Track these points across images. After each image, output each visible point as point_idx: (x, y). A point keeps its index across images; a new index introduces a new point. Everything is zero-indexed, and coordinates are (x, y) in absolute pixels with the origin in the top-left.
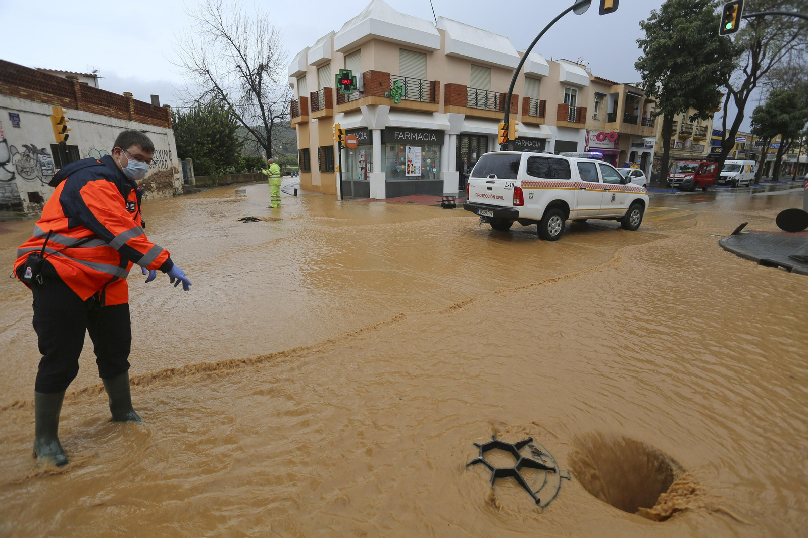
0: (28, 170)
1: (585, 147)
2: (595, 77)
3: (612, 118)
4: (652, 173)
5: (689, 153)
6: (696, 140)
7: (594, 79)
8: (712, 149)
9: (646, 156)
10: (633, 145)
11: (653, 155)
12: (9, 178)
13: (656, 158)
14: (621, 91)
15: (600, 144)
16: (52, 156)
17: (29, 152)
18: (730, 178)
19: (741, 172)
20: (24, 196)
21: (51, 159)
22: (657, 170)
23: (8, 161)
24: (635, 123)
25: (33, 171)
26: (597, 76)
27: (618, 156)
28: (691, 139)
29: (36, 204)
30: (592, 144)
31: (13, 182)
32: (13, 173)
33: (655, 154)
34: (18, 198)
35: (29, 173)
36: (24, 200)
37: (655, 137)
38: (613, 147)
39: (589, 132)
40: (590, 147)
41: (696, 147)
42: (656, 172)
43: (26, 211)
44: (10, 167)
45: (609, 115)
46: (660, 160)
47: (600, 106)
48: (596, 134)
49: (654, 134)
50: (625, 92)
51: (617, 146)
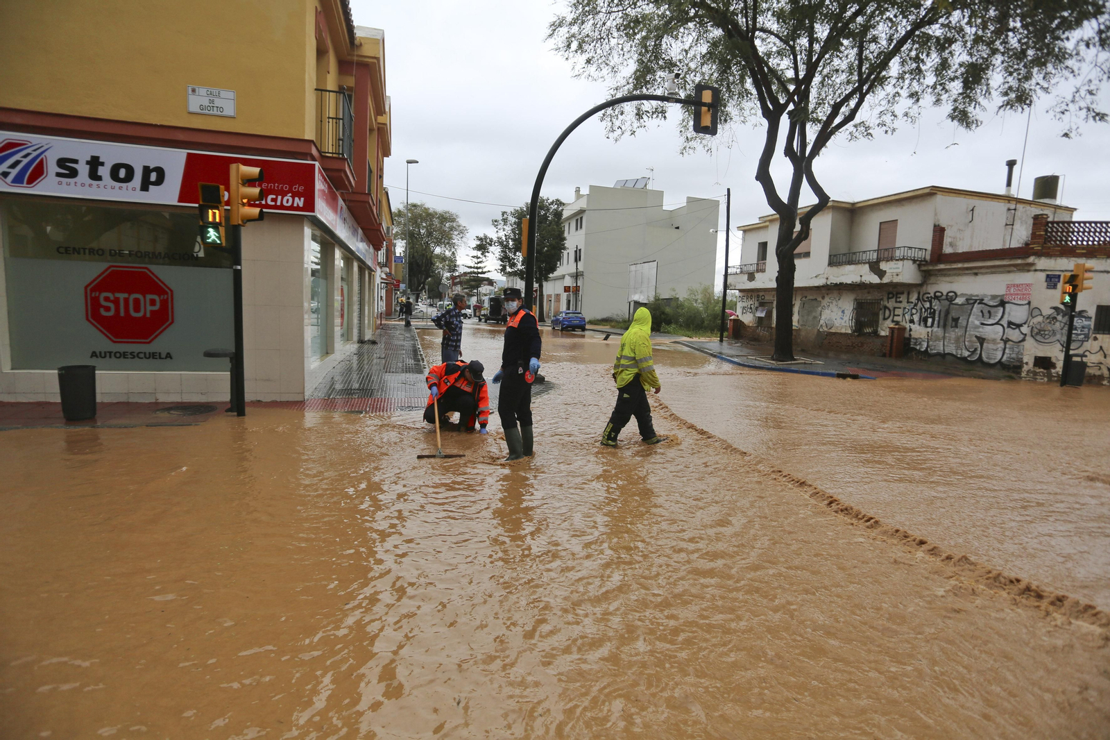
0: (1046, 333)
12: (1020, 339)
16: (1093, 320)
17: (1058, 315)
20: (1028, 359)
21: (1092, 323)
23: (1025, 323)
25: (1054, 333)
29: (1042, 370)
31: (1022, 343)
32: (1026, 335)
34: (1021, 360)
35: (1047, 337)
36: (1027, 363)
43: (1023, 374)
44: (1025, 329)
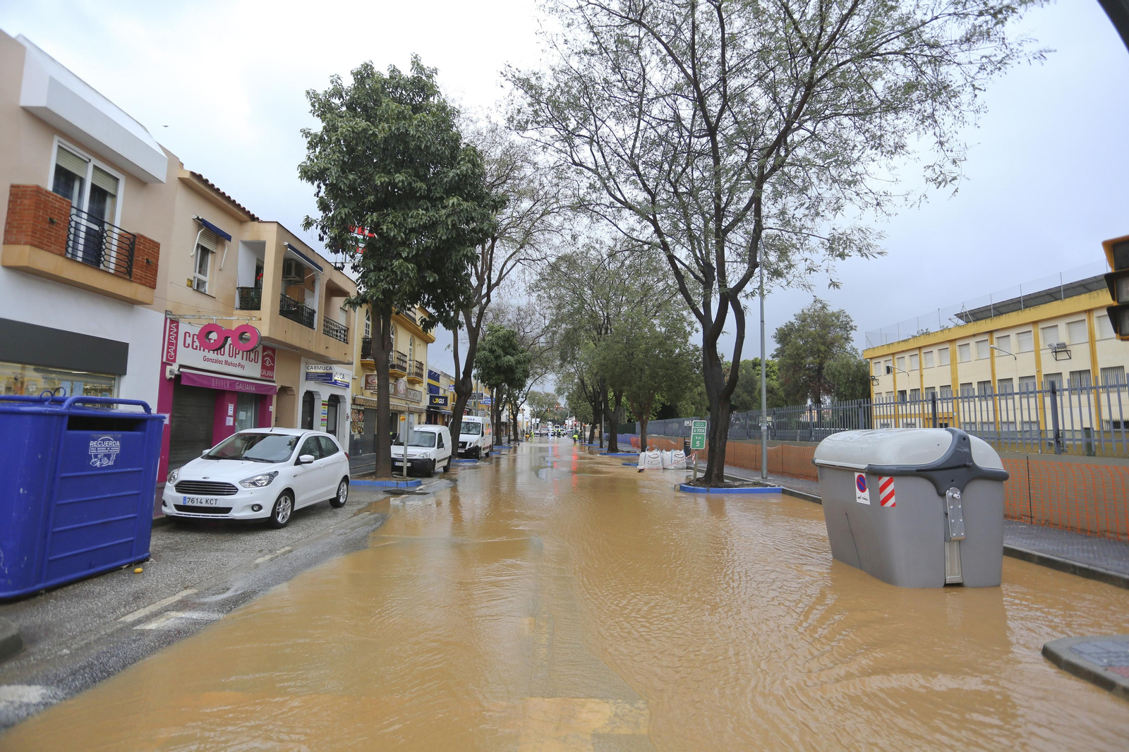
1: (164, 365)
2: (193, 174)
3: (250, 299)
4: (352, 437)
5: (404, 402)
6: (411, 382)
7: (187, 176)
8: (432, 398)
9: (335, 401)
10: (309, 377)
11: (349, 401)
13: (354, 407)
14: (270, 238)
15: (220, 362)
18: (471, 444)
19: (483, 435)
22: (360, 432)
24: (311, 325)
26: (198, 172)
27: (275, 397)
28: (405, 379)
30: (192, 358)
33: (354, 400)
37: (352, 364)
38: (258, 376)
39: (175, 322)
40: (181, 366)
41: (413, 392)
42: (357, 436)
45: (244, 292)
46: (363, 411)
47: (214, 261)
48: (196, 330)
49: (349, 359)
50: (279, 245)
51: (269, 373)
